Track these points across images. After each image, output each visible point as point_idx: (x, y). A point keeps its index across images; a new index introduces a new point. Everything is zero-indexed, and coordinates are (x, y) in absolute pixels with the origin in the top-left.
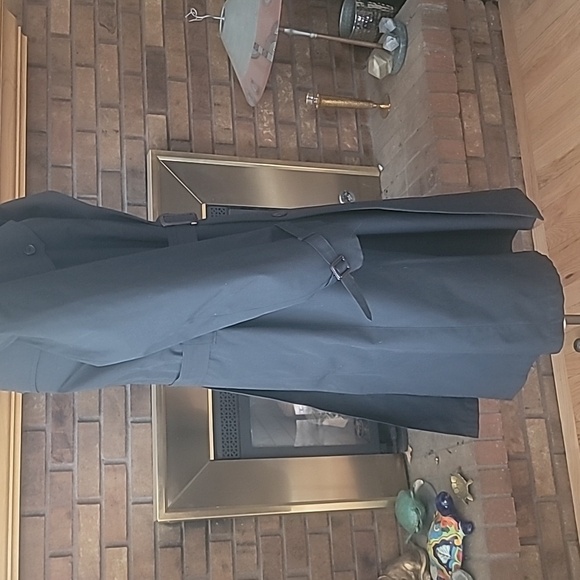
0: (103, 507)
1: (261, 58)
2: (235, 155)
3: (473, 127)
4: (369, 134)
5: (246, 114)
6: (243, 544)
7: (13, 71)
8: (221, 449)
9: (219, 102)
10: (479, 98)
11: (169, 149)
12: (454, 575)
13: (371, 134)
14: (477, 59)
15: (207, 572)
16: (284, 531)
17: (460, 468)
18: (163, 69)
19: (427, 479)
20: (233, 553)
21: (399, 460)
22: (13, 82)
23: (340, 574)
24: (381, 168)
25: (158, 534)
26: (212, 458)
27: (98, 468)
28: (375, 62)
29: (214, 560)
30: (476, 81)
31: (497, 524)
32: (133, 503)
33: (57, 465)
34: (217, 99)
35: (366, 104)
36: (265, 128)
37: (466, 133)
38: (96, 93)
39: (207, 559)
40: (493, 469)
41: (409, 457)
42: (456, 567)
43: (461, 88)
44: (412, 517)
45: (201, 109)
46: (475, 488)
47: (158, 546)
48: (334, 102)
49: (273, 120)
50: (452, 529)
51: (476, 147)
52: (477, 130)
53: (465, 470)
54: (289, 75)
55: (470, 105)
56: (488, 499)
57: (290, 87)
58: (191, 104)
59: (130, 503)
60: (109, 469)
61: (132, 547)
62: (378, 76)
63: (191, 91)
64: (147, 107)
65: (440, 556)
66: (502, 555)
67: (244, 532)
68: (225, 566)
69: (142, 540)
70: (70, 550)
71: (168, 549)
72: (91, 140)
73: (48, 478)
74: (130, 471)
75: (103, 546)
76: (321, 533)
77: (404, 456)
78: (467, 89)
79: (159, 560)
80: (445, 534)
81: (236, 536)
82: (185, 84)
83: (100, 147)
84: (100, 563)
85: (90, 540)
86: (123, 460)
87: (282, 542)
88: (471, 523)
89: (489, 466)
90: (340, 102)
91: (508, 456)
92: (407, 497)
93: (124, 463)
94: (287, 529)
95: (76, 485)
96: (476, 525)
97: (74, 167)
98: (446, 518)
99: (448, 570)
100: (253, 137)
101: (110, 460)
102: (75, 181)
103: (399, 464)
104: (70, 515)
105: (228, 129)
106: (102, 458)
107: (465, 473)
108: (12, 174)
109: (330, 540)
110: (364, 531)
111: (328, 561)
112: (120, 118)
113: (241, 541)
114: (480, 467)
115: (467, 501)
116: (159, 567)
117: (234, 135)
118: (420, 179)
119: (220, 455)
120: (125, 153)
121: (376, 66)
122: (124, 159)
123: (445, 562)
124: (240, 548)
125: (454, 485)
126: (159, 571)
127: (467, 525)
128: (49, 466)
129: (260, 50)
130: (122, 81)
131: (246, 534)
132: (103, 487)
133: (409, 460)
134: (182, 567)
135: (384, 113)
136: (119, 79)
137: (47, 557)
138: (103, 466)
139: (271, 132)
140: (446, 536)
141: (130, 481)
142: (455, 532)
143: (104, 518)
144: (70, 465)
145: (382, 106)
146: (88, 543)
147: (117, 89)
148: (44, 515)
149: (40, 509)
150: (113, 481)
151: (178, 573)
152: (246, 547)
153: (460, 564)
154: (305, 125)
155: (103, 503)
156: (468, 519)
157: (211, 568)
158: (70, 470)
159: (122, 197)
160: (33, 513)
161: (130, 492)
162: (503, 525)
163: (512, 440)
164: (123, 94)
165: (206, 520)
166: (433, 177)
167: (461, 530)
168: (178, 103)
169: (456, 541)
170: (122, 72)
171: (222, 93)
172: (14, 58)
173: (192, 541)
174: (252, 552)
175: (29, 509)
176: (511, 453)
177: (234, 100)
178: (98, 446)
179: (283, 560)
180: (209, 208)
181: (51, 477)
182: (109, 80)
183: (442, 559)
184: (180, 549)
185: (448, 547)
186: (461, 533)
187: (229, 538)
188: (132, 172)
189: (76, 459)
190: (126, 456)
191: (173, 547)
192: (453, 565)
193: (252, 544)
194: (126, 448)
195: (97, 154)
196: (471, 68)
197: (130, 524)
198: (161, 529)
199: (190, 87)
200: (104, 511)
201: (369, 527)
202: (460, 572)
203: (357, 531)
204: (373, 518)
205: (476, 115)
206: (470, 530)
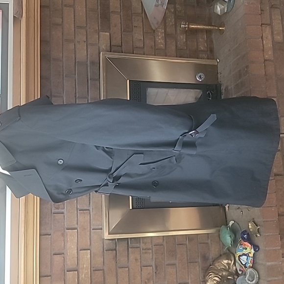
0: (79, 231)
1: (160, 6)
2: (144, 54)
3: (268, 44)
4: (212, 42)
5: (150, 31)
6: (145, 249)
7: (33, 12)
8: (136, 203)
9: (137, 25)
10: (272, 28)
11: (111, 52)
12: (248, 270)
13: (214, 42)
14: (272, 7)
15: (128, 262)
16: (165, 243)
17: (254, 219)
18: (108, 8)
19: (236, 220)
20: (140, 253)
21: (221, 209)
22: (33, 18)
23: (192, 264)
24: (218, 61)
25: (105, 244)
26: (131, 208)
27: (76, 212)
28: (218, 7)
29: (132, 257)
30: (271, 19)
31: (271, 248)
32: (93, 229)
33: (57, 211)
34: (135, 24)
35: (212, 28)
36: (159, 39)
37: (264, 46)
38: (74, 21)
39: (128, 256)
40: (270, 221)
41: (227, 208)
42: (250, 267)
43: (263, 23)
44: (228, 239)
45: (127, 29)
46: (261, 230)
47: (105, 250)
48: (196, 26)
49: (163, 35)
50: (248, 248)
51: (269, 54)
52: (270, 45)
53: (256, 220)
54: (173, 10)
55: (267, 31)
56: (267, 236)
57: (173, 17)
58: (122, 26)
59: (91, 229)
60: (81, 213)
61: (92, 250)
62: (219, 13)
63: (122, 20)
64: (100, 28)
65: (241, 261)
66: (273, 263)
67: (146, 243)
68: (136, 260)
69: (97, 247)
70: (63, 251)
71: (110, 251)
72: (72, 46)
73: (52, 217)
74: (91, 214)
75: (79, 249)
76: (182, 244)
77: (225, 208)
78: (266, 23)
79: (105, 257)
80: (244, 250)
81: (142, 245)
82: (119, 16)
83: (77, 50)
84: (77, 258)
85: (72, 247)
86: (88, 208)
87: (164, 249)
88: (258, 247)
89: (268, 220)
90: (199, 27)
91: (278, 214)
92: (226, 230)
93: (89, 210)
94: (166, 242)
95: (66, 220)
96: (260, 247)
97: (64, 61)
98: (246, 243)
99: (245, 267)
100: (153, 44)
101: (82, 208)
102: (64, 68)
103: (221, 211)
104: (63, 235)
105: (141, 40)
106: (78, 207)
107: (256, 222)
108: (33, 67)
109: (187, 248)
110: (204, 243)
111: (186, 258)
112: (86, 35)
113: (144, 248)
114: (264, 220)
115: (256, 236)
116: (105, 259)
117: (144, 43)
118: (240, 71)
119: (135, 207)
120: (89, 53)
121: (219, 9)
122: (89, 56)
123: (244, 263)
124: (144, 251)
125: (250, 227)
126: (105, 262)
127: (256, 247)
128: (53, 211)
129: (160, 2)
130: (88, 14)
131: (147, 244)
132: (78, 221)
133: (227, 210)
134: (116, 260)
135: (222, 32)
136: (86, 14)
137: (52, 254)
138: (78, 211)
139: (163, 41)
140: (245, 252)
141: (91, 218)
142: (250, 250)
143: (79, 236)
144: (63, 210)
145: (220, 28)
146: (71, 249)
147: (85, 19)
148: (50, 235)
149: (48, 232)
150: (83, 219)
151: (114, 263)
152: (147, 251)
153: (251, 265)
154: (180, 37)
155: (79, 229)
156: (257, 244)
157: (130, 261)
158: (63, 213)
159: (87, 76)
160: (45, 233)
161: (91, 223)
162: (274, 248)
163: (281, 206)
164: (88, 22)
165: (128, 238)
166: (247, 71)
167: (253, 250)
168: (115, 26)
169: (250, 254)
170: (88, 9)
171: (138, 20)
172: (33, 5)
173: (121, 248)
174: (150, 253)
175: (43, 232)
176: (280, 213)
177: (144, 24)
178: (76, 201)
179: (164, 257)
180: (131, 82)
181: (54, 216)
182: (81, 14)
183: (242, 262)
184: (115, 251)
185: (246, 257)
186: (253, 251)
187: (138, 246)
188: (93, 63)
189: (65, 207)
190: (90, 206)
191: (112, 250)
192: (248, 265)
193: (149, 249)
194: (90, 203)
195: (75, 53)
196: (268, 12)
197: (92, 239)
198: (106, 242)
199: (122, 18)
200: (79, 233)
201: (207, 241)
202: (251, 269)
203: (200, 243)
204: (208, 237)
205: (270, 37)
206: (257, 250)
